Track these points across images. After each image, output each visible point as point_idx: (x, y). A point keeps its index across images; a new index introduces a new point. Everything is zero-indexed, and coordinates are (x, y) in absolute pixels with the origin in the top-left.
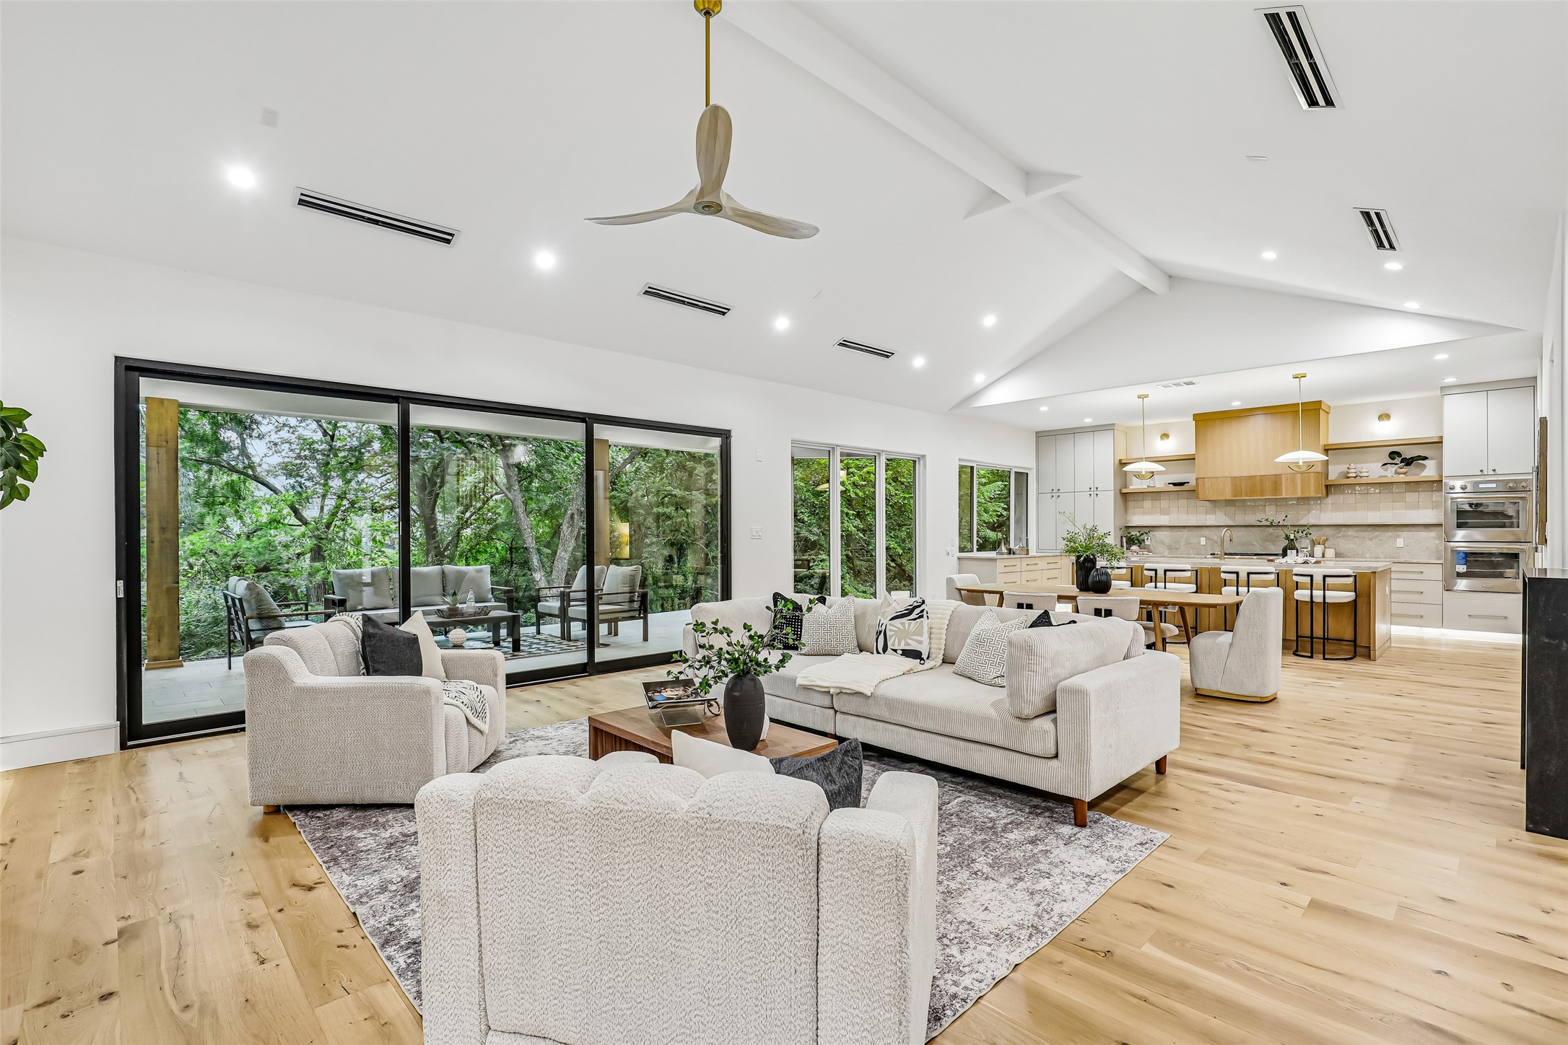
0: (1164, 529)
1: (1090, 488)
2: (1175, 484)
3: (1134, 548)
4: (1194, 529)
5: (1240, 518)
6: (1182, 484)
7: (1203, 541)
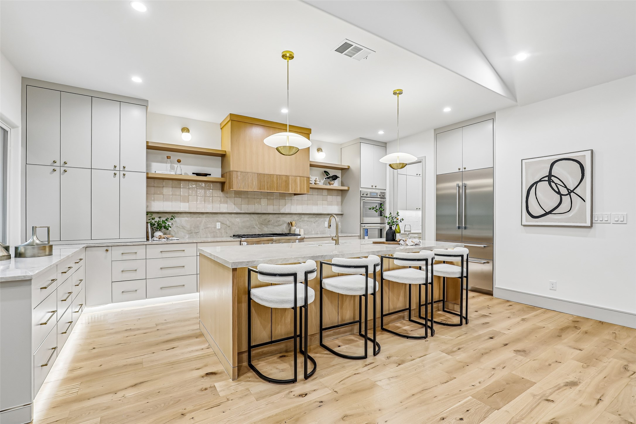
0: (185, 215)
1: (115, 167)
2: (198, 174)
3: (158, 234)
4: (211, 215)
5: (245, 208)
6: (206, 175)
7: (218, 226)
